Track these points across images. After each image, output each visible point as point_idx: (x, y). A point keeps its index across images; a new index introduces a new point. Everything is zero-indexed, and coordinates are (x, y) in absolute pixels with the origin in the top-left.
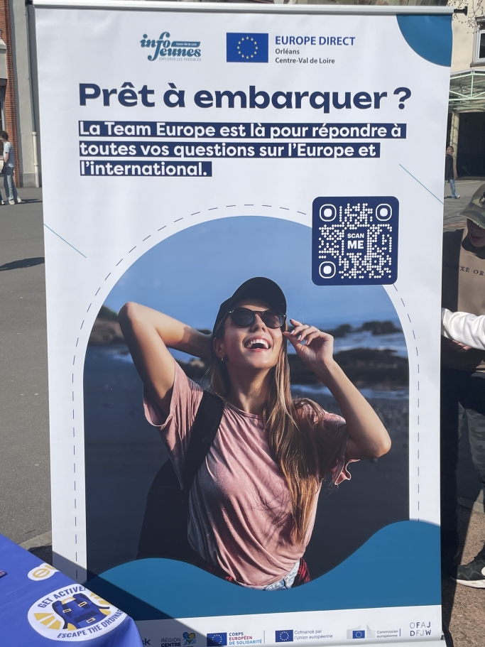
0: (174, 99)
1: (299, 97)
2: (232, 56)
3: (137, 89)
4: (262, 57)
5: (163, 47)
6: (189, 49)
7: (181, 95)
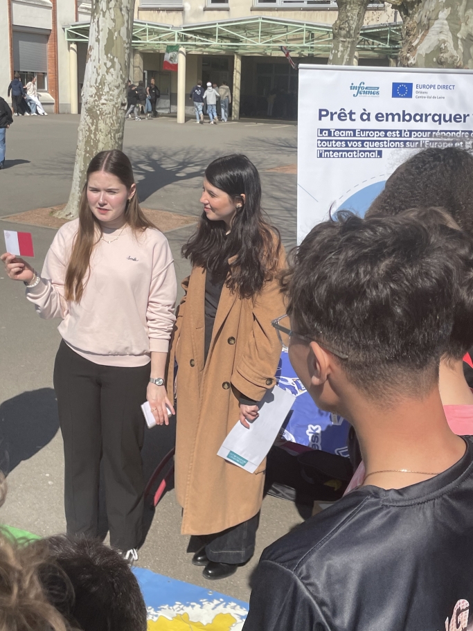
0: (365, 117)
1: (426, 116)
2: (395, 95)
3: (347, 112)
4: (409, 95)
5: (361, 90)
6: (373, 91)
7: (369, 115)
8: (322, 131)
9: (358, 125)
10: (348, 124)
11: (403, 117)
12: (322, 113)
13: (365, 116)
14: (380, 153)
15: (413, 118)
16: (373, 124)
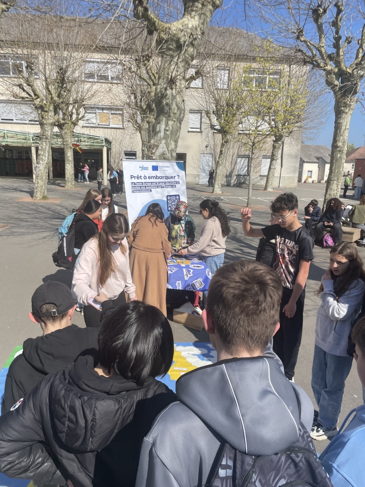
1: (163, 177)
2: (153, 170)
3: (139, 176)
4: (157, 170)
5: (143, 168)
6: (146, 169)
8: (132, 183)
9: (143, 181)
10: (140, 181)
11: (156, 177)
12: (132, 177)
13: (145, 178)
14: (151, 190)
15: (159, 178)
16: (148, 180)
